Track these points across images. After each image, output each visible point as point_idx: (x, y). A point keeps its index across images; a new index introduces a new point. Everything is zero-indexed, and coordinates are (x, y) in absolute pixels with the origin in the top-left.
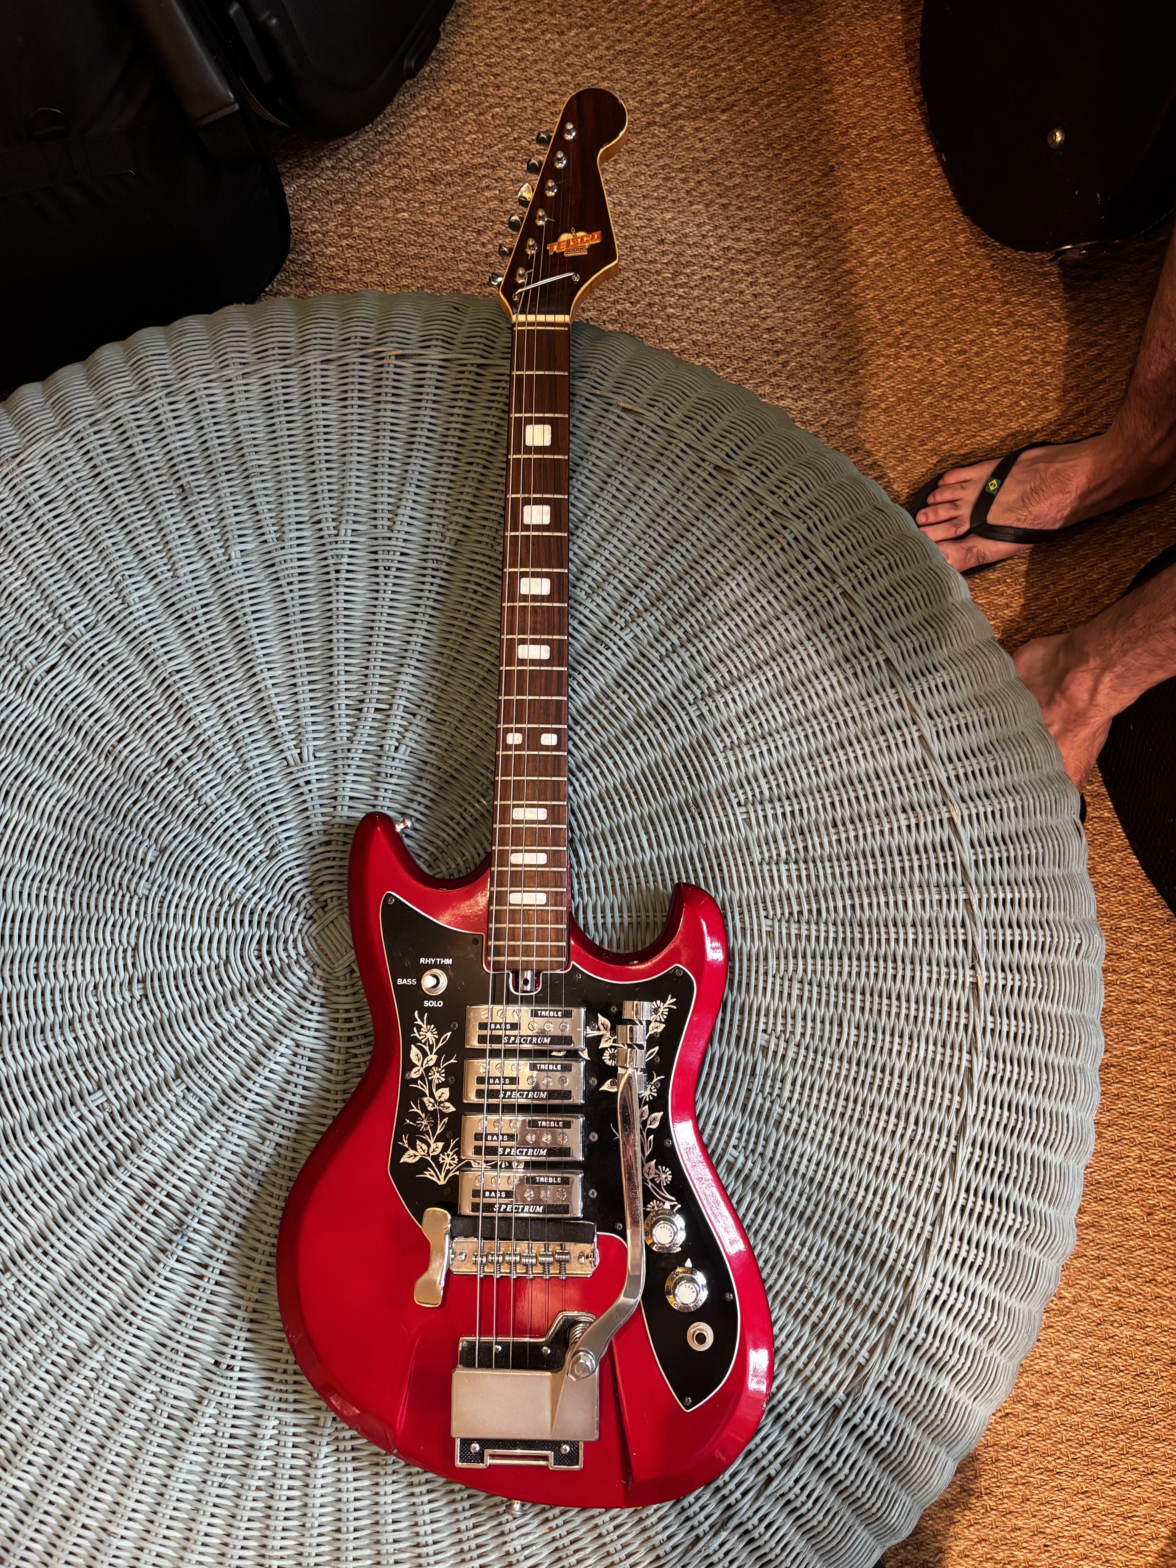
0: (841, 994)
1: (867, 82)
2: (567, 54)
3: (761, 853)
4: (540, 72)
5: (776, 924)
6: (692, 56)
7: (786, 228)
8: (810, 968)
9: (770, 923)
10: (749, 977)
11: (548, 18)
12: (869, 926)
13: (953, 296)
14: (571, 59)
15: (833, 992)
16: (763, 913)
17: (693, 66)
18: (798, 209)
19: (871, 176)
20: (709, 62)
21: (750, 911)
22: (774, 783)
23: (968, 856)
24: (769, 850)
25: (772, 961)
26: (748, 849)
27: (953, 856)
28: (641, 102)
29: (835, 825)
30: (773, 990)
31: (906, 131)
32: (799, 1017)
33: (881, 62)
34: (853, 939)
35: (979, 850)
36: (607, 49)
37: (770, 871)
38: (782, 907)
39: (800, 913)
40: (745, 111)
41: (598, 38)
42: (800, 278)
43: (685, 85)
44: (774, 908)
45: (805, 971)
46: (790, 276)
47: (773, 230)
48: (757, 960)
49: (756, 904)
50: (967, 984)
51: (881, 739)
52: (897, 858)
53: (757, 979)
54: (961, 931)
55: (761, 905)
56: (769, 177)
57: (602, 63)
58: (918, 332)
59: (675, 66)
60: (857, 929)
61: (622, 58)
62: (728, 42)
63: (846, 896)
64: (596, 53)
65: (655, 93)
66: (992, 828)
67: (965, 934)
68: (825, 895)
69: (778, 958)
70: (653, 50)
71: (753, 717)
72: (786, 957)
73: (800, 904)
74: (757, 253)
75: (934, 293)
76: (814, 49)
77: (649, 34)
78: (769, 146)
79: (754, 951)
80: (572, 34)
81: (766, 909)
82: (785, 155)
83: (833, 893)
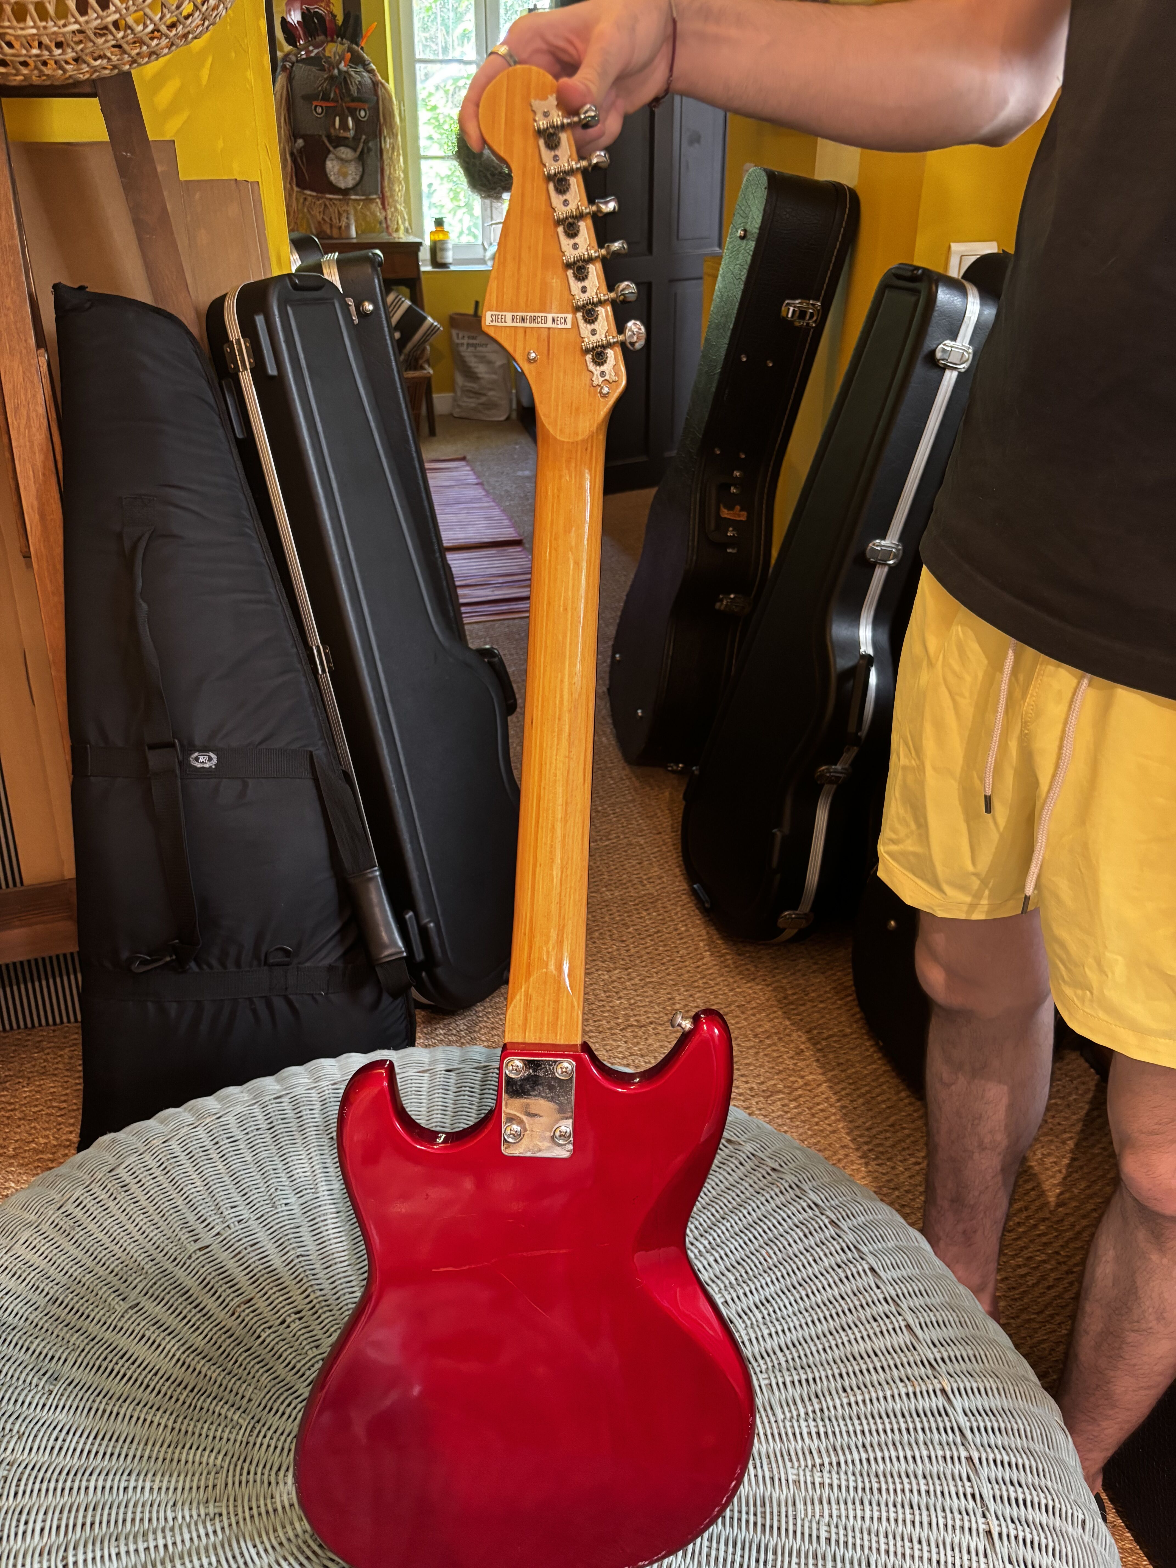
0: (866, 1537)
1: (822, 1005)
2: (613, 982)
3: (784, 1413)
4: (594, 990)
5: (801, 1473)
6: (698, 987)
7: (772, 1082)
8: (835, 1513)
9: (795, 1471)
10: (779, 1521)
11: (601, 964)
12: (885, 1476)
13: (904, 1128)
14: (615, 984)
15: (858, 1535)
16: (789, 1464)
17: (699, 992)
18: (780, 1072)
19: (831, 1056)
20: (710, 990)
21: (777, 1461)
22: (789, 1357)
23: (962, 1420)
24: (790, 1411)
25: (800, 1506)
26: (772, 1408)
27: (950, 1421)
28: (664, 1008)
29: (845, 1390)
30: (803, 1534)
31: (852, 1033)
32: (829, 1558)
33: (829, 995)
34: (871, 1489)
35: (972, 1418)
36: (641, 980)
37: (792, 1427)
38: (805, 1459)
39: (822, 1465)
40: (737, 1017)
41: (634, 975)
42: (787, 1112)
43: (694, 1001)
44: (798, 1460)
45: (831, 1516)
46: (778, 1110)
47: (762, 1083)
48: (786, 1505)
49: (782, 1455)
50: (981, 1531)
51: (875, 1324)
52: (901, 1420)
53: (787, 1523)
54: (967, 1484)
55: (786, 1458)
56: (757, 1053)
57: (637, 987)
58: (881, 1149)
59: (687, 991)
60: (874, 1480)
61: (650, 985)
62: (723, 981)
63: (861, 1449)
64: (633, 982)
65: (674, 1004)
66: (979, 1402)
67: (972, 1487)
68: (842, 1449)
69: (805, 1504)
70: (671, 982)
71: (768, 1305)
72: (813, 1503)
73: (821, 1457)
74: (752, 1096)
75: (889, 1126)
76: (782, 987)
77: (668, 974)
78: (756, 1036)
79: (783, 1498)
80: (616, 972)
81: (791, 1460)
82: (768, 1042)
83: (849, 1448)
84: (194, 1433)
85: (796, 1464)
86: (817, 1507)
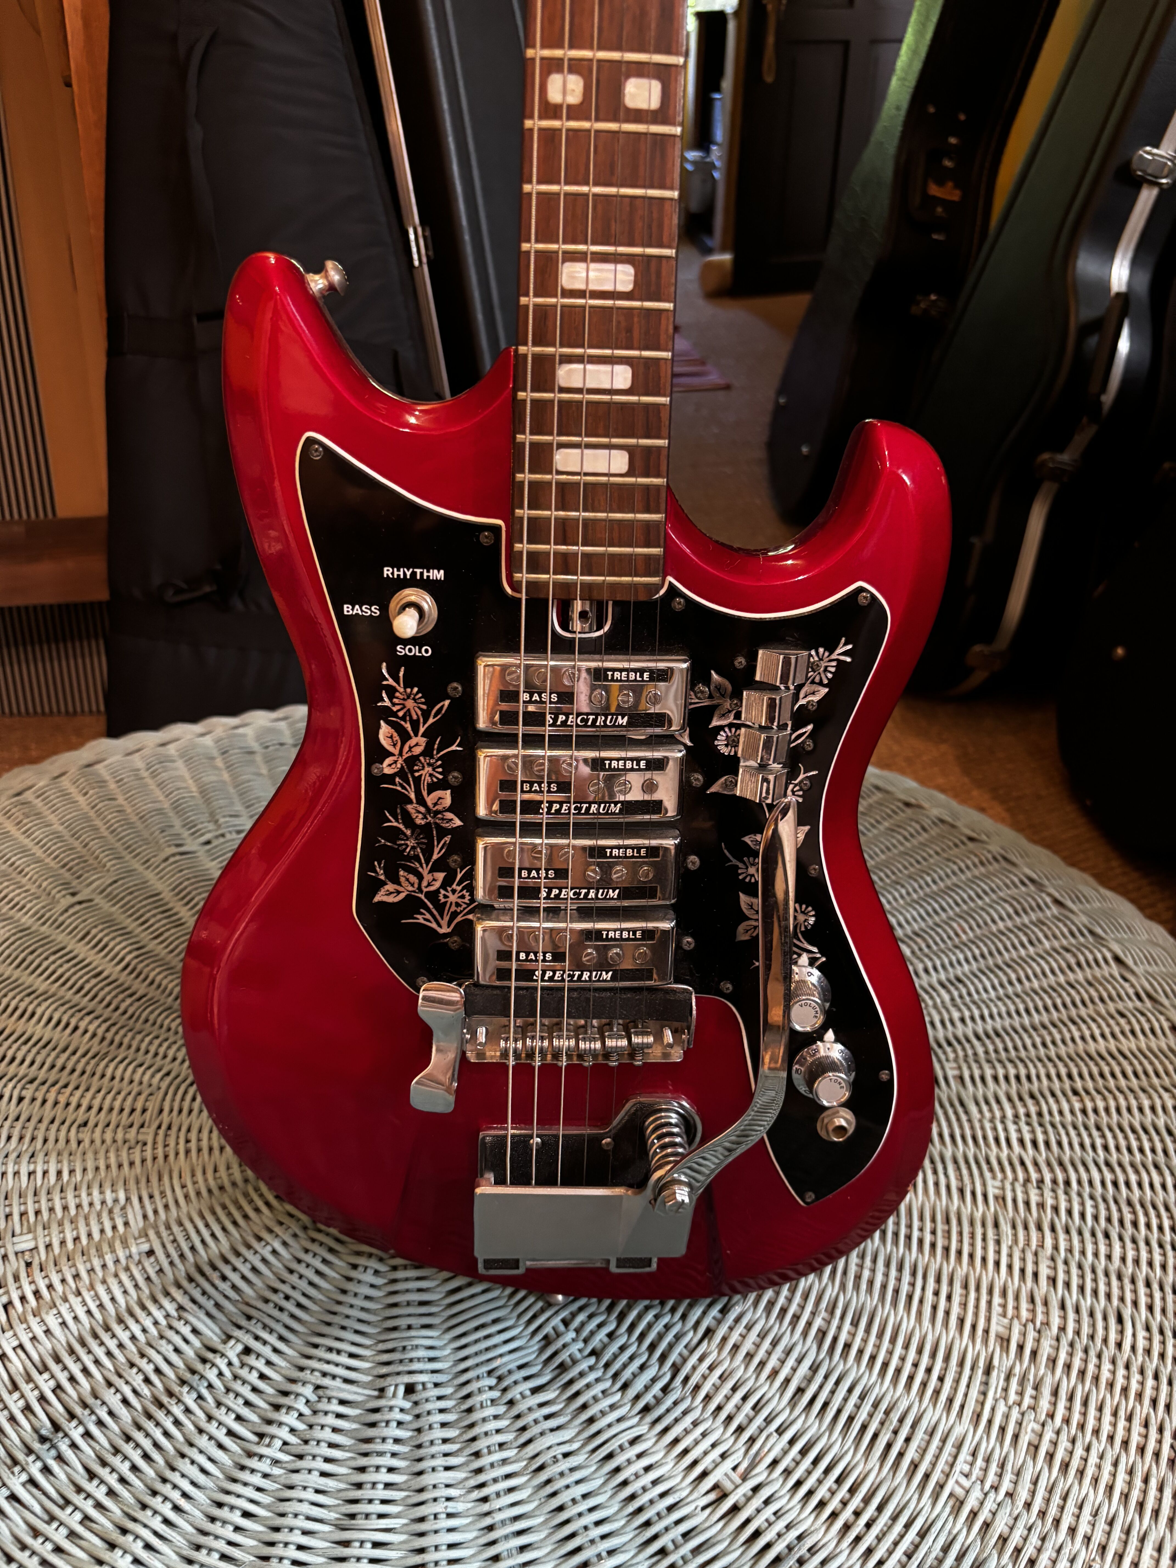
0: (1114, 1282)
3: (981, 1112)
8: (1063, 1245)
9: (998, 1185)
15: (1101, 1279)
16: (988, 1175)
21: (969, 1169)
22: (991, 1048)
24: (991, 1111)
25: (1006, 1229)
26: (962, 1105)
29: (1076, 1094)
30: (1010, 1266)
32: (1054, 1304)
34: (1122, 1221)
37: (994, 1130)
38: (1014, 1171)
39: (1041, 1180)
44: (1003, 1170)
45: (1056, 1248)
48: (984, 1226)
49: (977, 1162)
51: (1121, 1021)
53: (984, 1248)
55: (984, 1166)
60: (1125, 1210)
63: (1104, 1168)
68: (1073, 1165)
69: (1014, 1228)
72: (1026, 1228)
73: (1039, 1171)
79: (978, 1215)
81: (991, 1170)
83: (1084, 1164)
84: (129, 1047)
85: (999, 1175)
86: (1034, 1234)
